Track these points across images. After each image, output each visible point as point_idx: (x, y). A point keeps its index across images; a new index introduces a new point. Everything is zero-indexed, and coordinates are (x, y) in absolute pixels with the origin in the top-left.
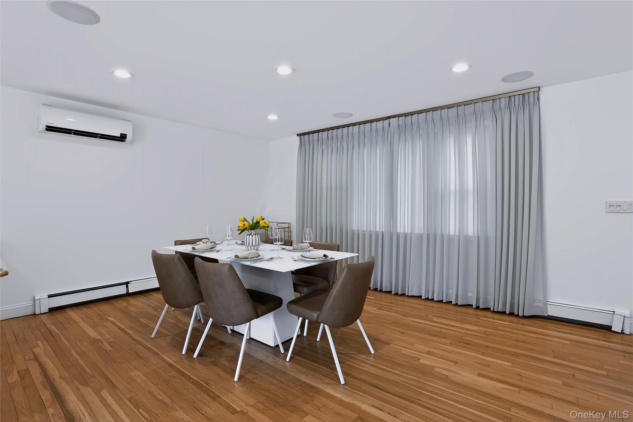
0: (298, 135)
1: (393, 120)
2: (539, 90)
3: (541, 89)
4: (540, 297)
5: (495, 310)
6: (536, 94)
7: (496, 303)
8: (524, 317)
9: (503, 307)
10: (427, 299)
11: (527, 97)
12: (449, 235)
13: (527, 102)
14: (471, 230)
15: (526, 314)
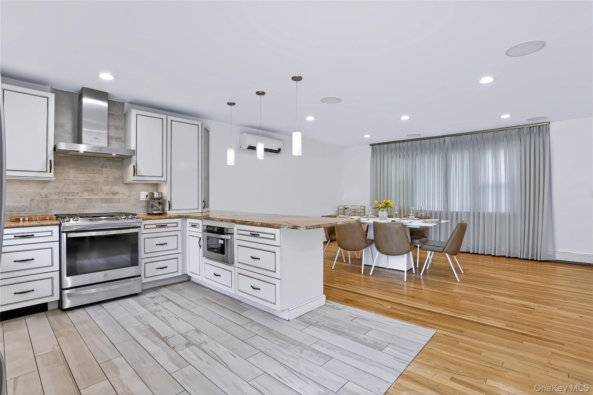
0: (370, 145)
1: (447, 139)
2: (549, 124)
3: (550, 123)
4: (550, 249)
5: (521, 258)
6: (548, 126)
7: (522, 254)
8: (541, 261)
9: (526, 255)
10: (474, 253)
11: (541, 127)
12: (488, 213)
13: (541, 131)
14: (504, 208)
15: (542, 259)
